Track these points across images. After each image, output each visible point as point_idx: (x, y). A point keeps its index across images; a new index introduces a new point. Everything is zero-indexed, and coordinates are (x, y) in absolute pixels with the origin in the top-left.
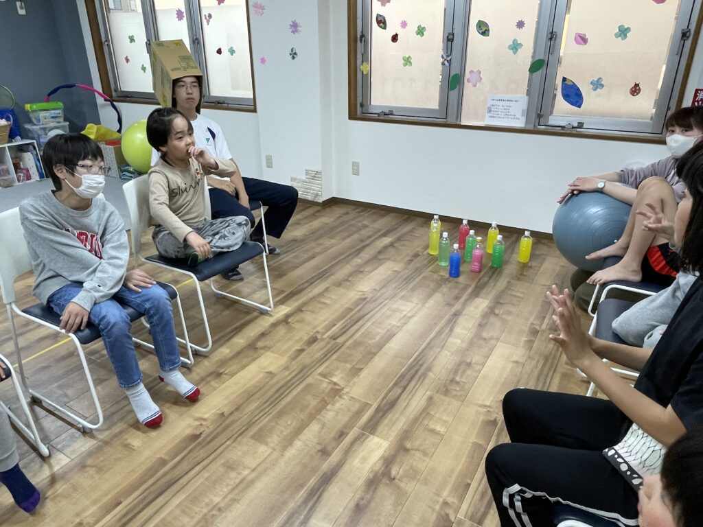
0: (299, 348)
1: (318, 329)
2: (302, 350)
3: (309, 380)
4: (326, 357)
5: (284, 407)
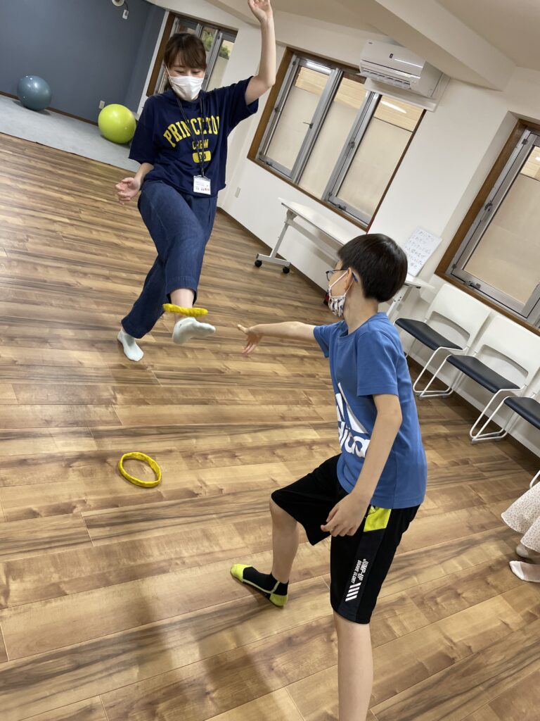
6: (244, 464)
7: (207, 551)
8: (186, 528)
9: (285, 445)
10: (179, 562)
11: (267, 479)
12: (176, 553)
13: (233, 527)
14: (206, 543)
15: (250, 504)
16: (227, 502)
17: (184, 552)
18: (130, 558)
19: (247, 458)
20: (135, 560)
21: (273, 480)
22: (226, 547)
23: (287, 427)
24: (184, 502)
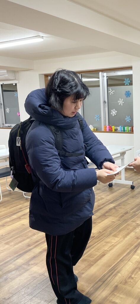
0: (122, 215)
1: (128, 210)
2: (123, 216)
3: (128, 223)
4: (132, 217)
5: (121, 229)
6: (100, 223)
7: (111, 245)
8: (99, 244)
9: (107, 212)
10: (106, 251)
11: (110, 222)
12: (103, 250)
13: (113, 237)
14: (109, 244)
15: (111, 230)
16: (104, 233)
17: (105, 249)
18: (92, 258)
19: (99, 221)
20: (94, 257)
21: (112, 222)
22: (115, 242)
23: (102, 208)
24: (92, 240)
